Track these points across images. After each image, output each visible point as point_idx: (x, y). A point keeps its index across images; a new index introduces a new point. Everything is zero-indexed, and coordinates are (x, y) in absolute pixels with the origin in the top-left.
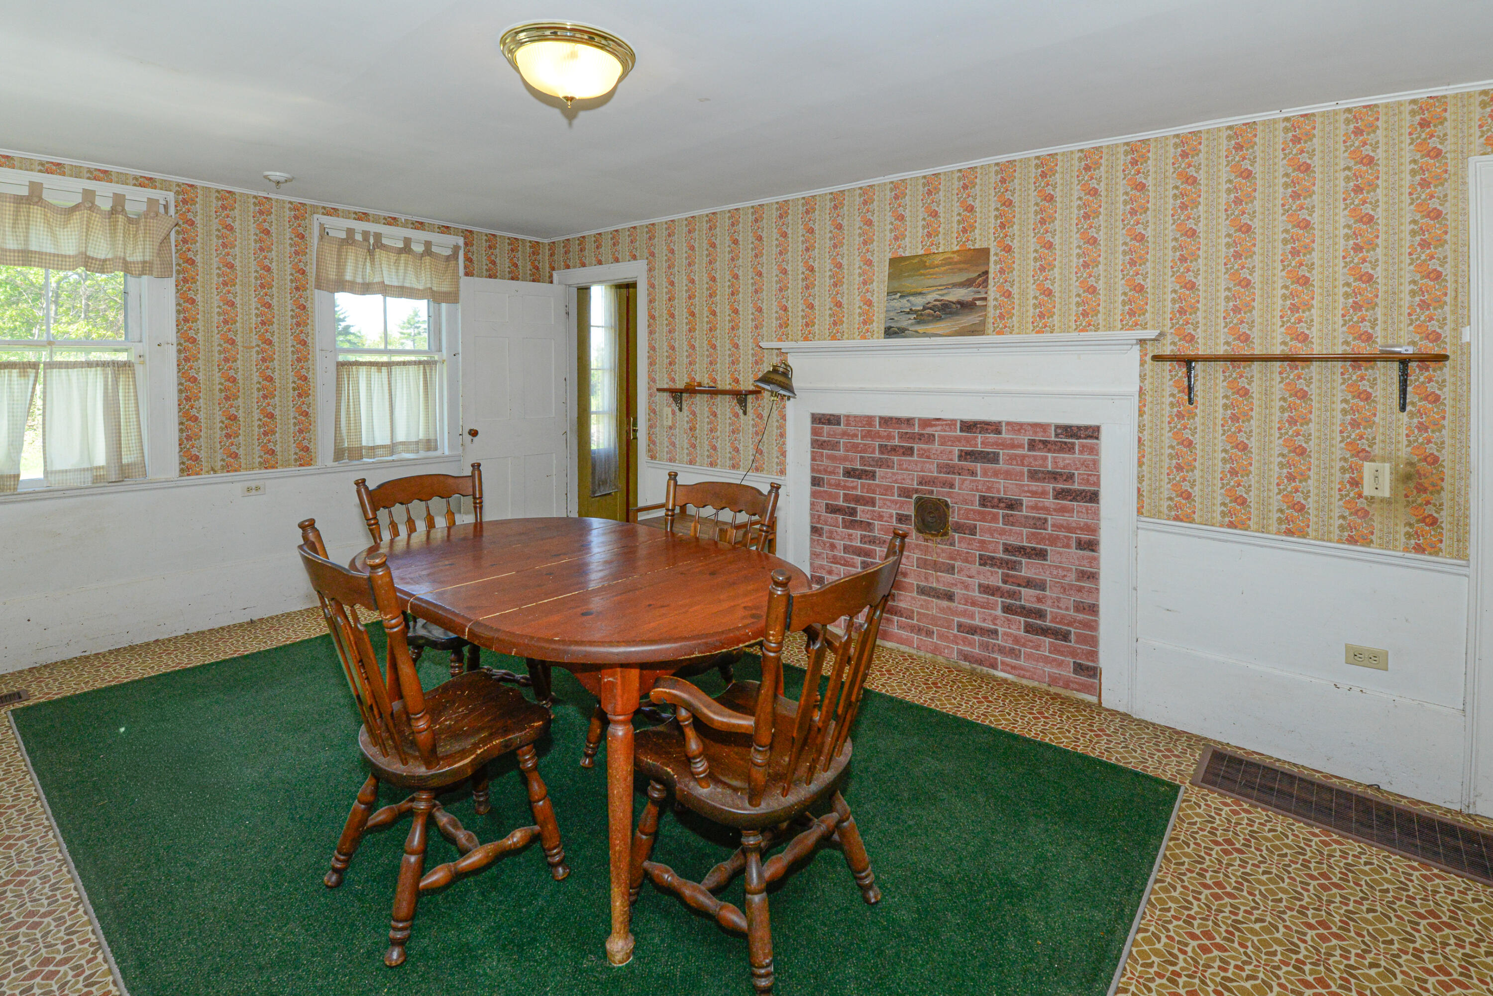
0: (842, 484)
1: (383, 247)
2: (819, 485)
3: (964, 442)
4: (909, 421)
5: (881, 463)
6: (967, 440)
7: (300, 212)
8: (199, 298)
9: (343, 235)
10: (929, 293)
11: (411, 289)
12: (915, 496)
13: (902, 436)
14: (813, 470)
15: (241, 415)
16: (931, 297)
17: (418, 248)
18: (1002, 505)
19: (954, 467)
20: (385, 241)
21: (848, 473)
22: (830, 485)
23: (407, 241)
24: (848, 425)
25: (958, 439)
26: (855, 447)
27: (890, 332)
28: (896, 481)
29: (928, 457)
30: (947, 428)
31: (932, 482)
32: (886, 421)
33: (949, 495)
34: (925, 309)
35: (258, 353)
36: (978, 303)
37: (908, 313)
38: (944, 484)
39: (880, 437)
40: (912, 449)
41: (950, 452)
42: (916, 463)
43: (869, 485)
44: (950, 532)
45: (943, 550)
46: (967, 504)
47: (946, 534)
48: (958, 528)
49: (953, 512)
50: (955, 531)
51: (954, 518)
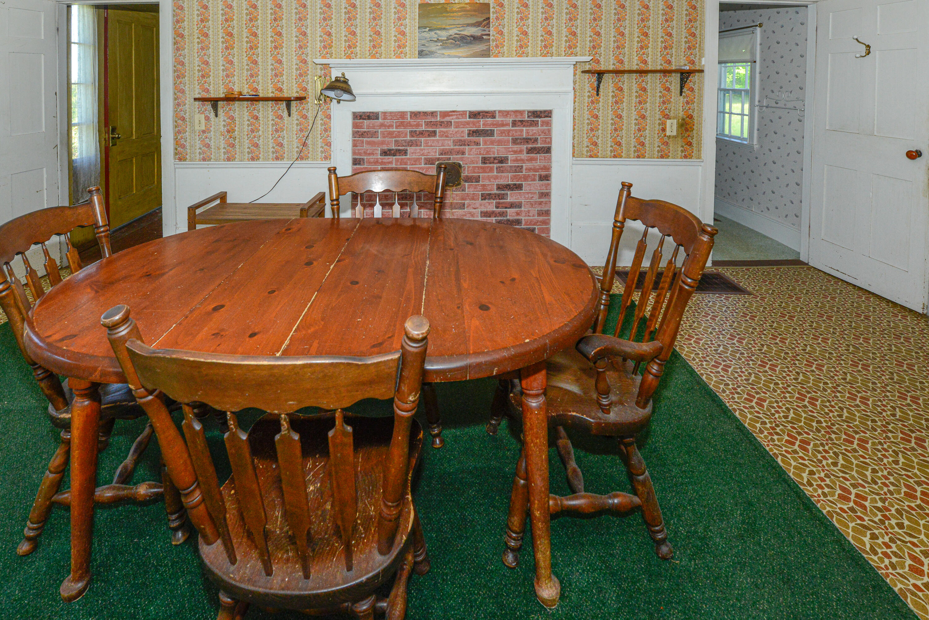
0: (380, 161)
2: (359, 164)
3: (471, 125)
4: (433, 114)
5: (411, 144)
6: (474, 123)
12: (437, 163)
13: (427, 124)
14: (354, 153)
16: (452, 32)
18: (496, 161)
19: (465, 141)
21: (385, 153)
22: (370, 163)
24: (385, 119)
25: (468, 123)
26: (391, 134)
27: (421, 54)
28: (423, 155)
29: (447, 136)
30: (460, 117)
31: (450, 152)
32: (415, 114)
33: (462, 159)
34: (448, 39)
36: (484, 37)
38: (458, 153)
39: (411, 126)
40: (435, 132)
41: (462, 132)
42: (438, 141)
43: (402, 159)
44: (462, 183)
45: (457, 195)
46: (474, 163)
47: (459, 184)
48: (468, 179)
49: (464, 170)
50: (466, 181)
51: (465, 173)
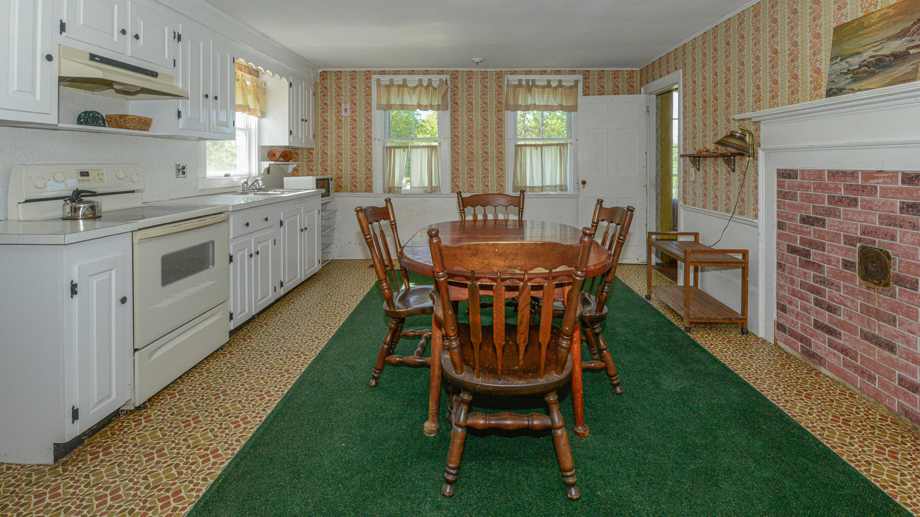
0: (799, 229)
1: (536, 86)
2: (782, 229)
3: (905, 194)
4: (853, 174)
5: (830, 213)
6: (910, 193)
7: (500, 75)
8: (459, 118)
9: (517, 83)
10: (865, 51)
11: (552, 106)
12: (858, 245)
13: (847, 188)
14: (778, 216)
15: (475, 168)
16: (865, 56)
17: (554, 84)
19: (895, 219)
20: (537, 83)
21: (805, 220)
22: (790, 229)
23: (549, 81)
24: (803, 178)
25: (900, 191)
26: (809, 197)
27: (830, 93)
28: (841, 229)
29: (871, 209)
30: (889, 180)
31: (874, 232)
32: (833, 174)
33: (891, 246)
34: (860, 66)
35: (482, 141)
36: (911, 51)
37: (846, 74)
38: (886, 235)
39: (829, 189)
40: (856, 200)
41: (892, 204)
42: (860, 213)
43: (820, 231)
44: (891, 283)
45: (884, 300)
46: (908, 257)
47: (887, 285)
48: (900, 281)
49: (895, 264)
50: (896, 283)
51: (895, 270)
